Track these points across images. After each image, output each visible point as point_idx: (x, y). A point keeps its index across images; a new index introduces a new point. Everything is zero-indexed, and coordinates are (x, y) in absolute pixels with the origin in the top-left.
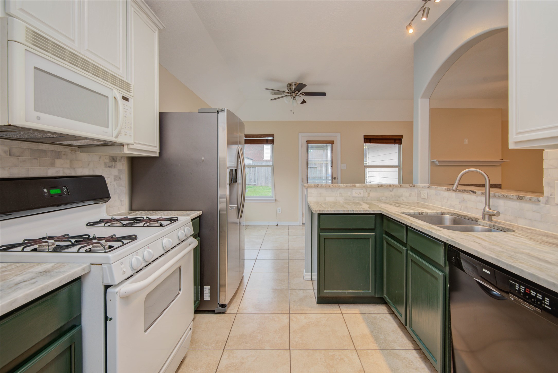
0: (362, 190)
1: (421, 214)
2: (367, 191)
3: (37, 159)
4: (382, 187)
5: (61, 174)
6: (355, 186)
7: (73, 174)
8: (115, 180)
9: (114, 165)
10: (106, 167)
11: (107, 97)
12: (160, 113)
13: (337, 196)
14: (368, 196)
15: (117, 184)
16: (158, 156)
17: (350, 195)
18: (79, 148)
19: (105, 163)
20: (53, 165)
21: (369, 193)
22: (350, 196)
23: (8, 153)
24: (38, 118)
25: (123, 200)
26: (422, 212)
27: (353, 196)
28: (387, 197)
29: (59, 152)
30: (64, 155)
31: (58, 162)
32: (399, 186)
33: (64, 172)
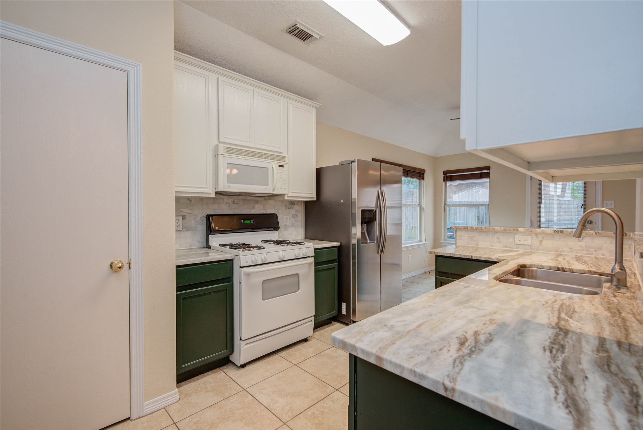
0: (531, 237)
1: (561, 270)
2: (537, 238)
3: (246, 205)
4: (561, 233)
5: (258, 213)
6: (518, 231)
7: (265, 213)
8: (293, 217)
9: (292, 207)
10: (286, 208)
11: (268, 168)
12: (317, 169)
13: (493, 242)
14: (540, 245)
15: (294, 220)
16: (316, 200)
17: (513, 241)
18: (269, 197)
19: (286, 206)
20: (254, 207)
21: (541, 241)
22: (511, 243)
23: (233, 202)
24: (229, 186)
25: (299, 231)
26: (564, 268)
27: (516, 243)
28: (572, 249)
29: (257, 200)
30: (260, 202)
31: (257, 206)
32: (592, 234)
33: (260, 212)
